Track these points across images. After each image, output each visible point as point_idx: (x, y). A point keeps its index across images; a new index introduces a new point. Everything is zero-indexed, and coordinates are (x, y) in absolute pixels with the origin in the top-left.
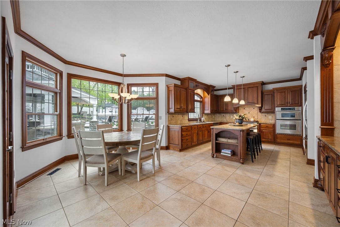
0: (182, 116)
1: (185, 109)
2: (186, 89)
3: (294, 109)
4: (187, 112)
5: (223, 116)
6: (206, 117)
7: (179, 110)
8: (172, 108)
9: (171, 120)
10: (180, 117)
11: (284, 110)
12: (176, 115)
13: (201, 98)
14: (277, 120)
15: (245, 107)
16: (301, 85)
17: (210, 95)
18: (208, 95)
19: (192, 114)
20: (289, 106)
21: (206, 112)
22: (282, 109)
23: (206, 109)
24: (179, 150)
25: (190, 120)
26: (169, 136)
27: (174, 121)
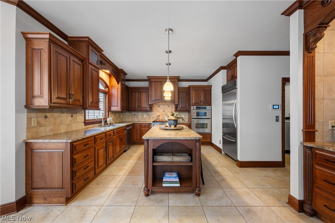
0: (72, 116)
1: (79, 101)
2: (82, 61)
3: (205, 108)
4: (84, 107)
5: (135, 115)
6: (113, 116)
7: (63, 101)
8: (41, 96)
9: (39, 124)
10: (66, 118)
11: (198, 109)
12: (56, 115)
13: (107, 86)
14: (193, 119)
15: (160, 105)
16: (210, 86)
17: (120, 83)
18: (118, 84)
19: (90, 111)
20: (202, 105)
21: (114, 109)
22: (196, 107)
23: (113, 105)
24: (63, 200)
25: (87, 123)
26: (32, 170)
27: (48, 129)
